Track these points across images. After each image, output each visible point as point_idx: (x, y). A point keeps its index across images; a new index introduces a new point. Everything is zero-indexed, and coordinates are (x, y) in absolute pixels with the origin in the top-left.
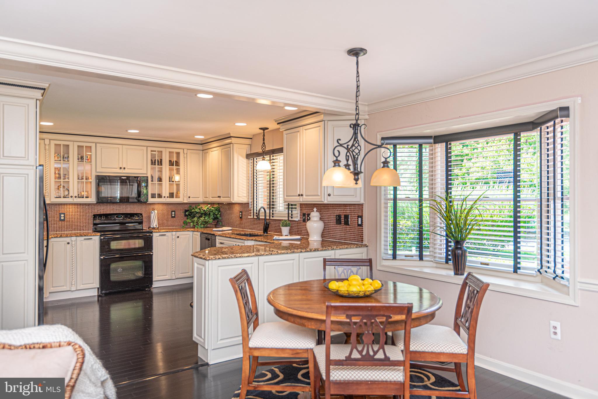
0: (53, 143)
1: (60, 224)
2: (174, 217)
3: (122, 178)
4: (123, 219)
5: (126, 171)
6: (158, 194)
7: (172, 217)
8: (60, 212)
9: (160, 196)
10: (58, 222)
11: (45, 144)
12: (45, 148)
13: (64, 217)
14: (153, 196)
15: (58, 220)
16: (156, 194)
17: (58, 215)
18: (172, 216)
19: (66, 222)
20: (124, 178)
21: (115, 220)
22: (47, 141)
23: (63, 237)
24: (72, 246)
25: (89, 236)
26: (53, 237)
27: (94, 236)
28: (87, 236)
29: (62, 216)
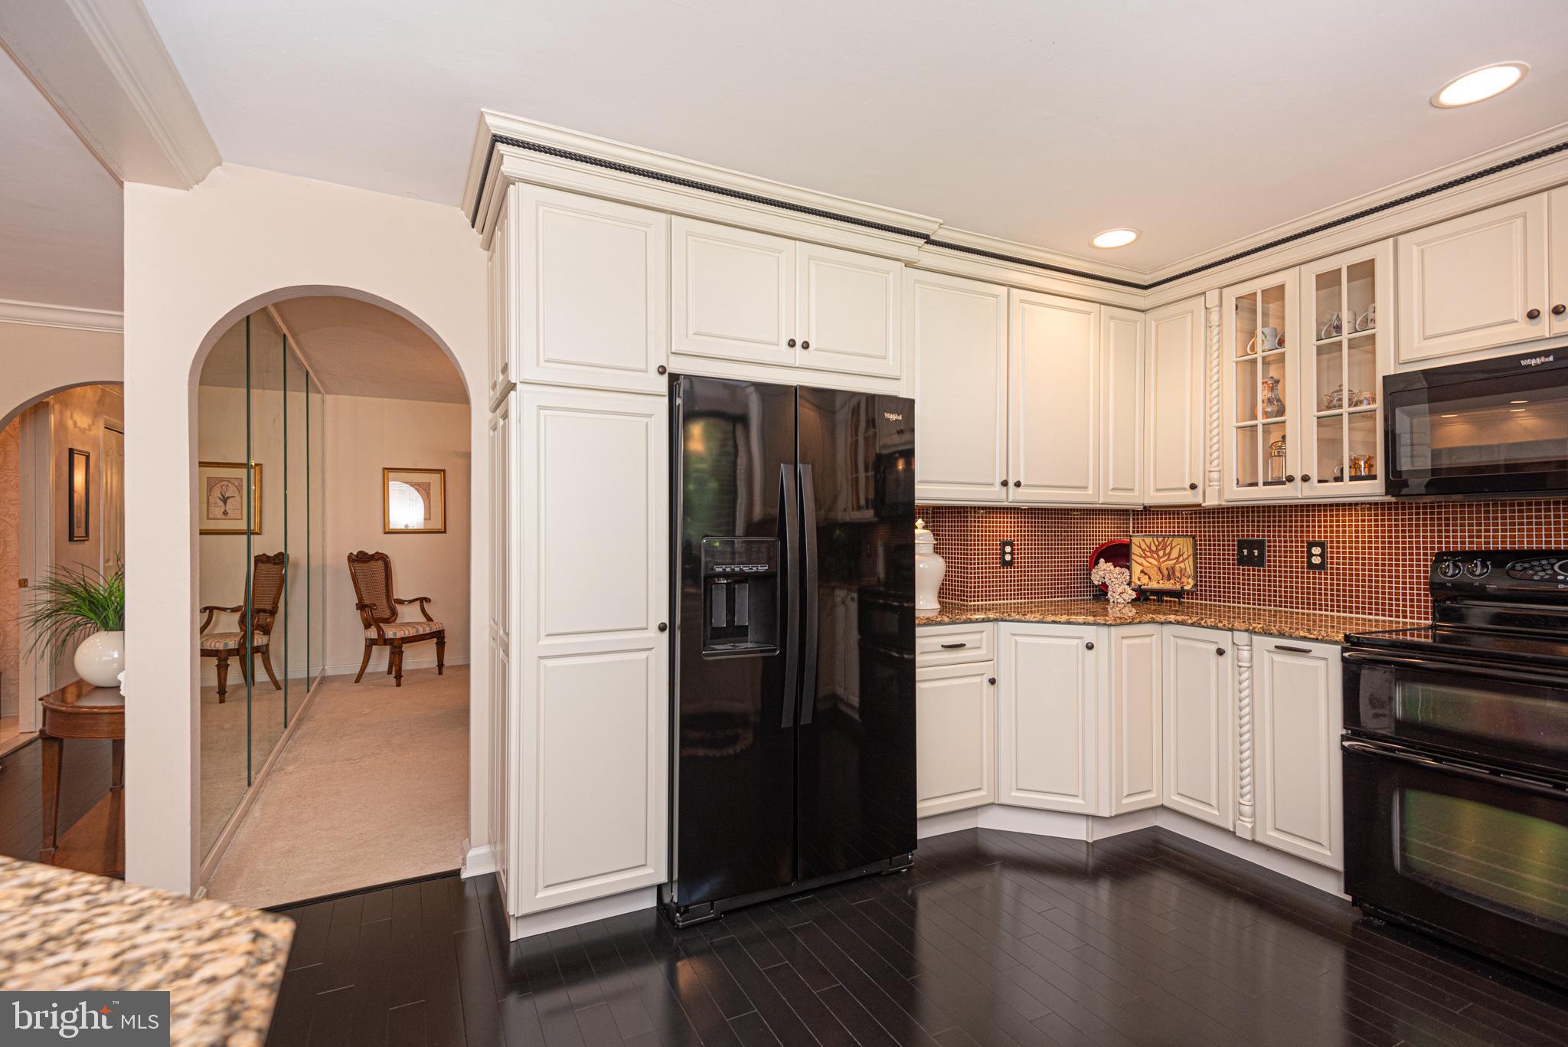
0: (1232, 294)
1: (1310, 579)
8: (1308, 537)
10: (1303, 573)
11: (1206, 308)
12: (1207, 319)
13: (1322, 555)
15: (1303, 567)
17: (1302, 547)
19: (1332, 574)
21: (1553, 580)
22: (1213, 298)
23: (1203, 627)
24: (1240, 667)
25: (1296, 638)
26: (1173, 621)
27: (1316, 640)
28: (1291, 637)
29: (1316, 550)
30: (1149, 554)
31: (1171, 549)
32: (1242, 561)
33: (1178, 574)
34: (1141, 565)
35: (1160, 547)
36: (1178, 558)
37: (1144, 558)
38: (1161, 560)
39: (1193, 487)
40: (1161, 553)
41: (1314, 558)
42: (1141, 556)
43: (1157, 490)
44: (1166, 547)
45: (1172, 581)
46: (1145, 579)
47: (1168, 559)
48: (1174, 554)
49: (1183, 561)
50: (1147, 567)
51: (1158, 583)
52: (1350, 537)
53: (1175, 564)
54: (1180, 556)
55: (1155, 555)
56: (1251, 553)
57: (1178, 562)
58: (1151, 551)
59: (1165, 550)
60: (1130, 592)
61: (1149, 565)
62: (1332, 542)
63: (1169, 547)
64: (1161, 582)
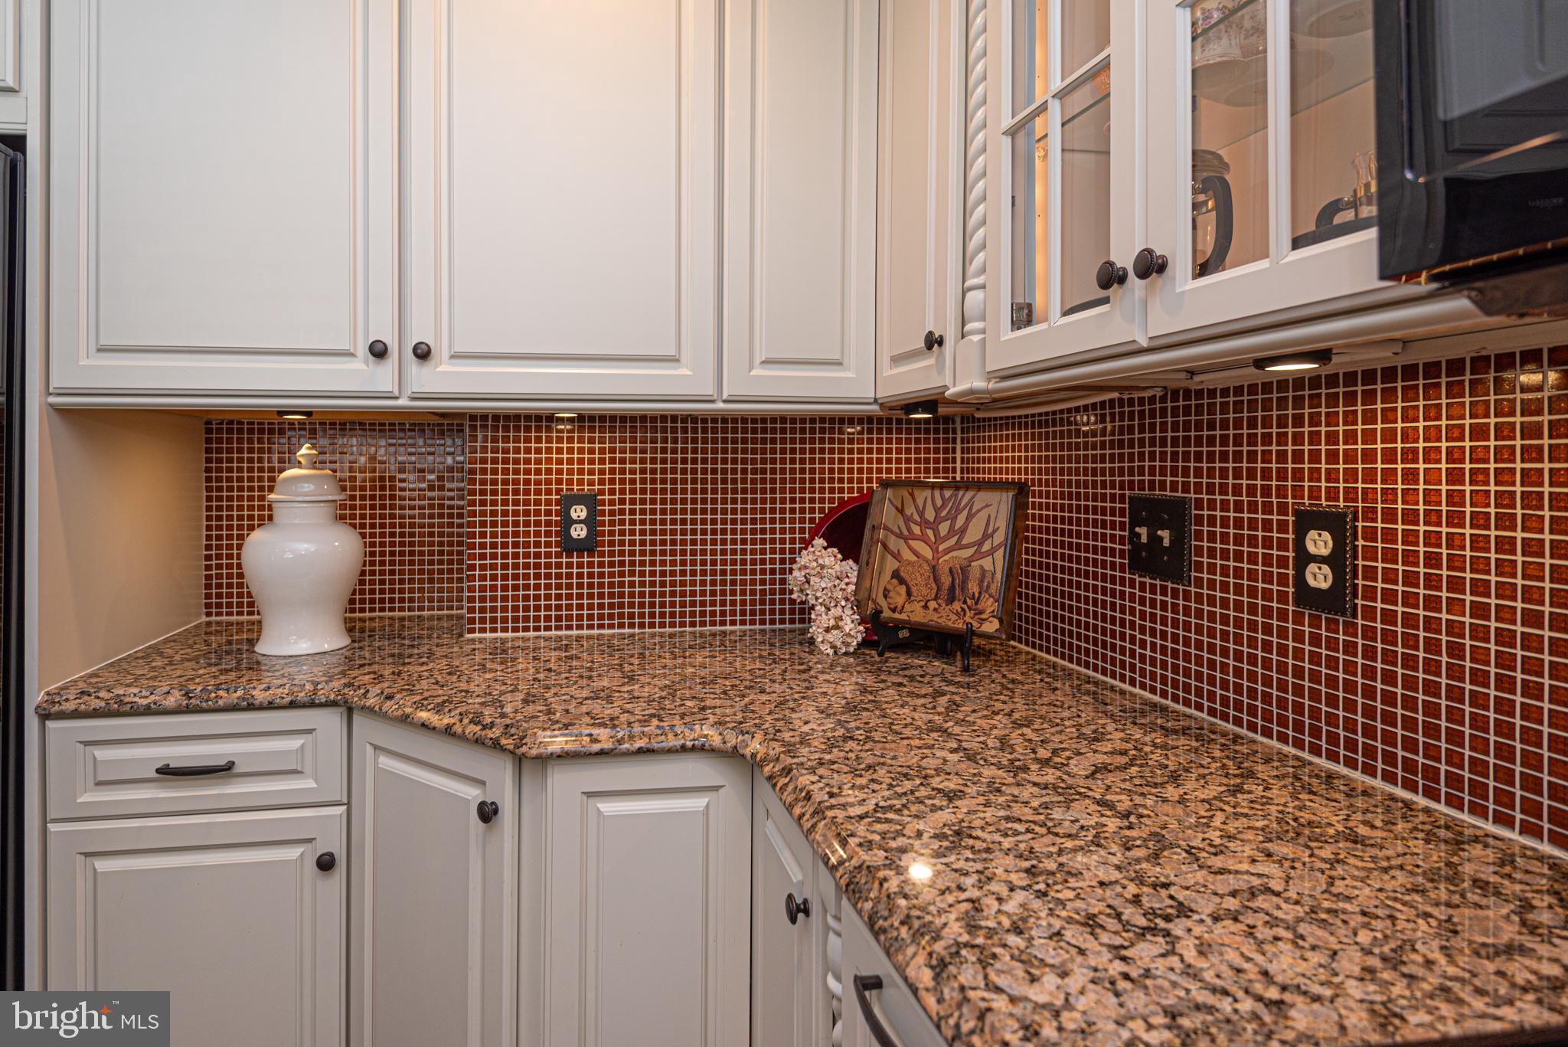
1: (1304, 638)
8: (1298, 492)
10: (1281, 616)
13: (1340, 561)
15: (1283, 596)
17: (1283, 526)
29: (1321, 541)
30: (916, 530)
31: (967, 518)
32: (1139, 558)
33: (973, 587)
34: (897, 556)
35: (944, 514)
36: (980, 544)
37: (906, 539)
38: (941, 548)
39: (931, 341)
40: (944, 528)
41: (1312, 567)
42: (900, 536)
43: (893, 361)
44: (959, 511)
45: (957, 606)
46: (899, 596)
47: (959, 546)
48: (973, 534)
49: (992, 552)
50: (909, 563)
51: (926, 607)
52: (1431, 496)
53: (971, 559)
54: (983, 537)
55: (930, 533)
56: (1155, 537)
57: (979, 555)
59: (954, 519)
60: (850, 627)
61: (914, 558)
62: (1370, 514)
63: (965, 513)
64: (932, 605)
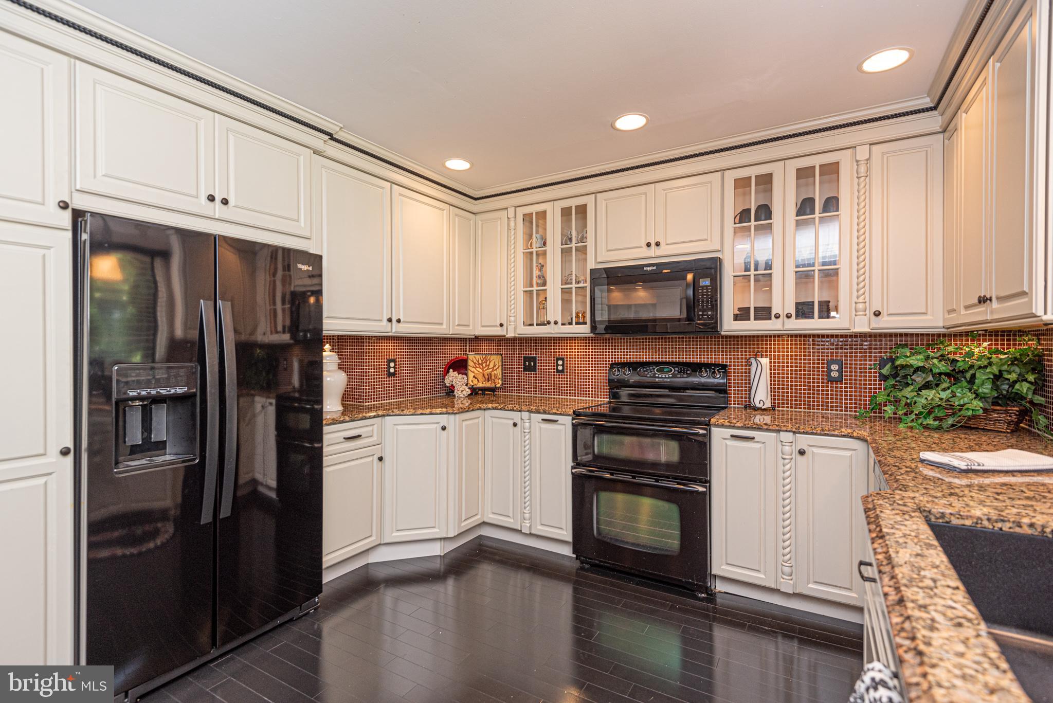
0: (521, 211)
1: (558, 378)
2: (839, 380)
3: (645, 269)
4: (674, 376)
5: (664, 250)
6: (755, 308)
7: (831, 380)
8: (556, 355)
9: (764, 313)
10: (554, 375)
11: (508, 218)
12: (508, 225)
13: (563, 365)
14: (742, 314)
15: (554, 372)
16: (749, 308)
17: (554, 360)
18: (828, 375)
19: (567, 375)
20: (649, 269)
21: (654, 376)
22: (511, 210)
23: (506, 410)
24: (525, 432)
25: (551, 414)
26: (491, 407)
27: (561, 414)
28: (549, 414)
29: (560, 362)
30: (477, 366)
31: (490, 362)
32: (526, 369)
33: (493, 378)
34: (473, 372)
35: (484, 361)
36: (493, 368)
38: (484, 369)
39: (501, 325)
40: (484, 365)
41: (559, 366)
42: (474, 367)
43: (483, 326)
44: (487, 361)
45: (490, 382)
46: (475, 381)
47: (488, 369)
48: (491, 366)
49: (496, 370)
50: (477, 374)
51: (483, 383)
52: (575, 355)
53: (492, 371)
54: (494, 366)
55: (481, 366)
56: (530, 364)
57: (493, 370)
58: (479, 364)
59: (486, 363)
60: (467, 390)
61: (478, 372)
62: (567, 358)
